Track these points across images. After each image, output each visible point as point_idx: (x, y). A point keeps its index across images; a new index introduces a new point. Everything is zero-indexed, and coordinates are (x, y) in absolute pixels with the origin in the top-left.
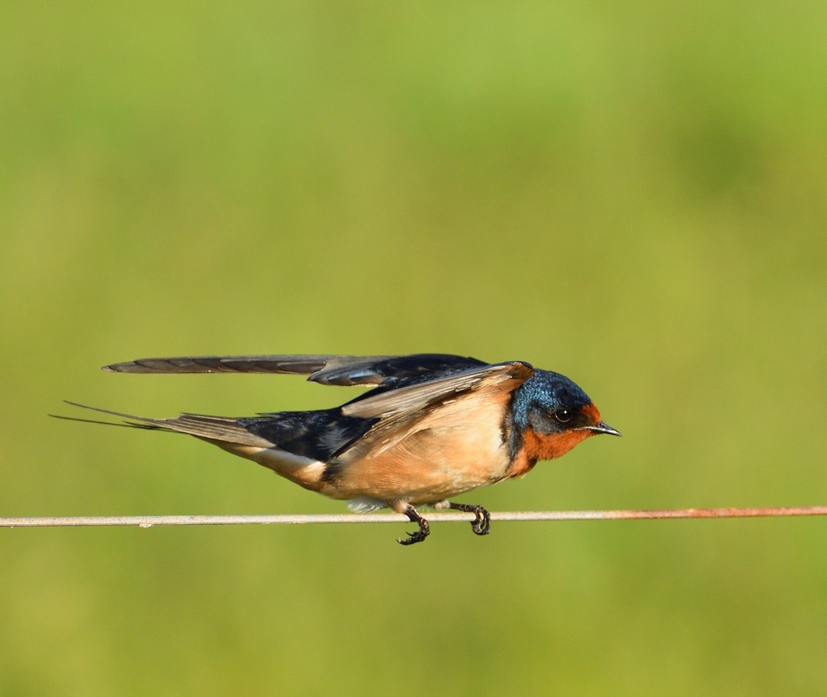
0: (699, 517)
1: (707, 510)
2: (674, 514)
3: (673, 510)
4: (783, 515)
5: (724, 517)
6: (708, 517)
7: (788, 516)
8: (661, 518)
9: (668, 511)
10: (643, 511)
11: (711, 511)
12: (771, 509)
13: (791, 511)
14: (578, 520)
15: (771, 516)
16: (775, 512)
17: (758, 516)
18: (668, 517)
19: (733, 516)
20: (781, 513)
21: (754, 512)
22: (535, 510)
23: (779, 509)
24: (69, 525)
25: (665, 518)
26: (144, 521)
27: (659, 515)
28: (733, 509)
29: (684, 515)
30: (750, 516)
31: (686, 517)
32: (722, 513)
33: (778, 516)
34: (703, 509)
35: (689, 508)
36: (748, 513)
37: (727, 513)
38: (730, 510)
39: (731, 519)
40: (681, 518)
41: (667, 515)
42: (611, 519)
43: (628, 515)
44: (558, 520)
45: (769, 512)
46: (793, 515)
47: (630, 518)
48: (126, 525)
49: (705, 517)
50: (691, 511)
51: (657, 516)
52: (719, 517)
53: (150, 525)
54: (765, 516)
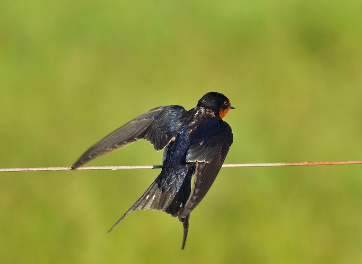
0: (308, 165)
1: (311, 163)
2: (300, 164)
3: (299, 163)
4: (338, 164)
5: (317, 165)
6: (312, 165)
7: (340, 164)
8: (295, 165)
9: (297, 163)
10: (289, 163)
11: (313, 163)
12: (334, 162)
13: (341, 163)
15: (334, 164)
16: (335, 163)
17: (329, 164)
18: (298, 165)
19: (320, 165)
20: (337, 163)
21: (328, 163)
22: (251, 163)
23: (337, 162)
24: (88, 170)
25: (296, 165)
26: (114, 168)
27: (294, 164)
28: (321, 162)
29: (303, 164)
30: (326, 165)
31: (304, 165)
32: (316, 163)
33: (336, 164)
34: (310, 162)
36: (326, 164)
37: (319, 164)
38: (319, 163)
39: (320, 166)
40: (302, 165)
41: (297, 164)
42: (277, 166)
43: (283, 164)
44: (259, 166)
46: (342, 164)
47: (284, 166)
48: (107, 169)
49: (310, 165)
50: (306, 163)
51: (294, 165)
52: (316, 165)
53: (116, 169)
54: (332, 164)
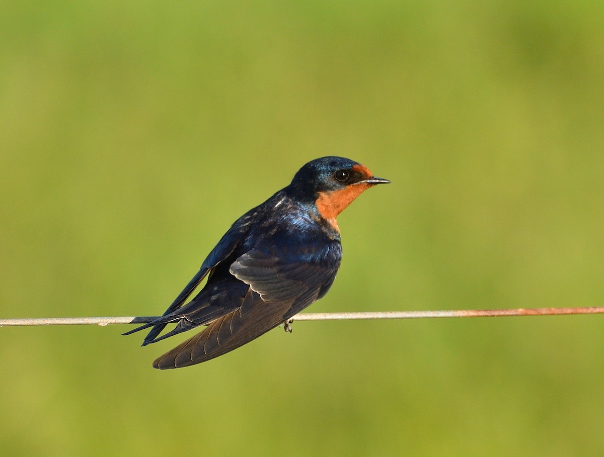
0: (526, 315)
1: (533, 310)
2: (508, 313)
3: (506, 310)
4: (591, 313)
5: (546, 314)
6: (533, 315)
7: (595, 313)
8: (498, 316)
9: (503, 310)
10: (484, 311)
11: (536, 310)
12: (582, 308)
13: (598, 310)
14: (434, 317)
15: (581, 313)
16: (585, 311)
17: (572, 314)
18: (503, 315)
19: (553, 314)
20: (589, 311)
21: (569, 311)
22: (401, 310)
23: (588, 308)
24: (45, 325)
25: (500, 316)
26: (102, 321)
27: (496, 313)
28: (553, 309)
29: (515, 313)
30: (565, 314)
31: (516, 315)
32: (544, 311)
33: (587, 313)
34: (530, 309)
35: (518, 309)
36: (564, 312)
37: (549, 312)
38: (550, 310)
39: (551, 316)
40: (512, 315)
41: (502, 313)
42: (459, 317)
43: (472, 313)
44: (418, 318)
45: (581, 311)
46: (599, 313)
47: (473, 316)
48: (88, 324)
49: (531, 315)
50: (521, 310)
51: (494, 314)
52: (542, 315)
53: (106, 324)
54: (577, 314)
